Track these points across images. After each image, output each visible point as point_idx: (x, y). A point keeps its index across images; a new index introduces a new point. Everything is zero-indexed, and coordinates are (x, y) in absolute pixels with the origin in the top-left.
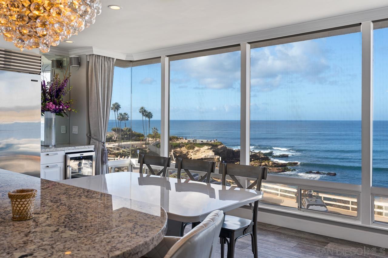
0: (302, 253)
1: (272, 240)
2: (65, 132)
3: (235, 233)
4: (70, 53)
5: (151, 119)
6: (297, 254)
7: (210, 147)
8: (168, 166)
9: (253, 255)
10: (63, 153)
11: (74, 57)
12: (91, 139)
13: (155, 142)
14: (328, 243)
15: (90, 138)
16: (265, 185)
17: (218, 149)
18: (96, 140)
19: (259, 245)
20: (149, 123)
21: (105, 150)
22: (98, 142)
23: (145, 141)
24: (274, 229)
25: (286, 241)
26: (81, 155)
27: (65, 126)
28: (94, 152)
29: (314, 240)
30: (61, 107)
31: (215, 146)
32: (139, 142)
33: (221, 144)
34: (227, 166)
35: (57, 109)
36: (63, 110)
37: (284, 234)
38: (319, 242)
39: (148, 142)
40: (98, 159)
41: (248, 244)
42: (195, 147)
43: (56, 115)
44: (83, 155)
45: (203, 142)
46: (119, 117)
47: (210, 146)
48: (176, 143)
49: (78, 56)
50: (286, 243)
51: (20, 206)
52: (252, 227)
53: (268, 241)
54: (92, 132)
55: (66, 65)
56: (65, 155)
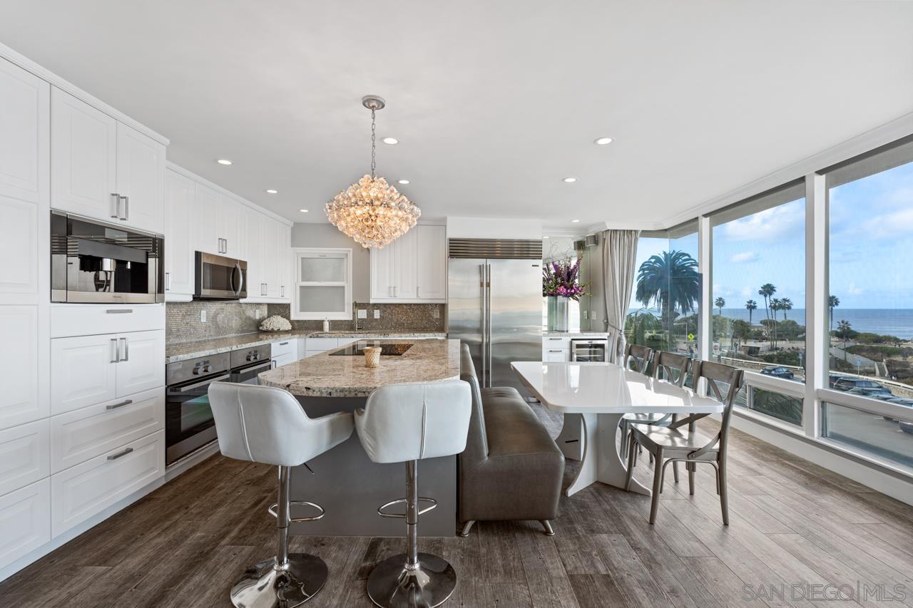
2: (587, 318)
10: (569, 339)
11: (590, 236)
12: (608, 326)
18: (613, 327)
22: (614, 330)
26: (589, 342)
27: (587, 312)
30: (573, 291)
44: (592, 342)
46: (773, 305)
49: (594, 234)
54: (609, 319)
56: (571, 341)
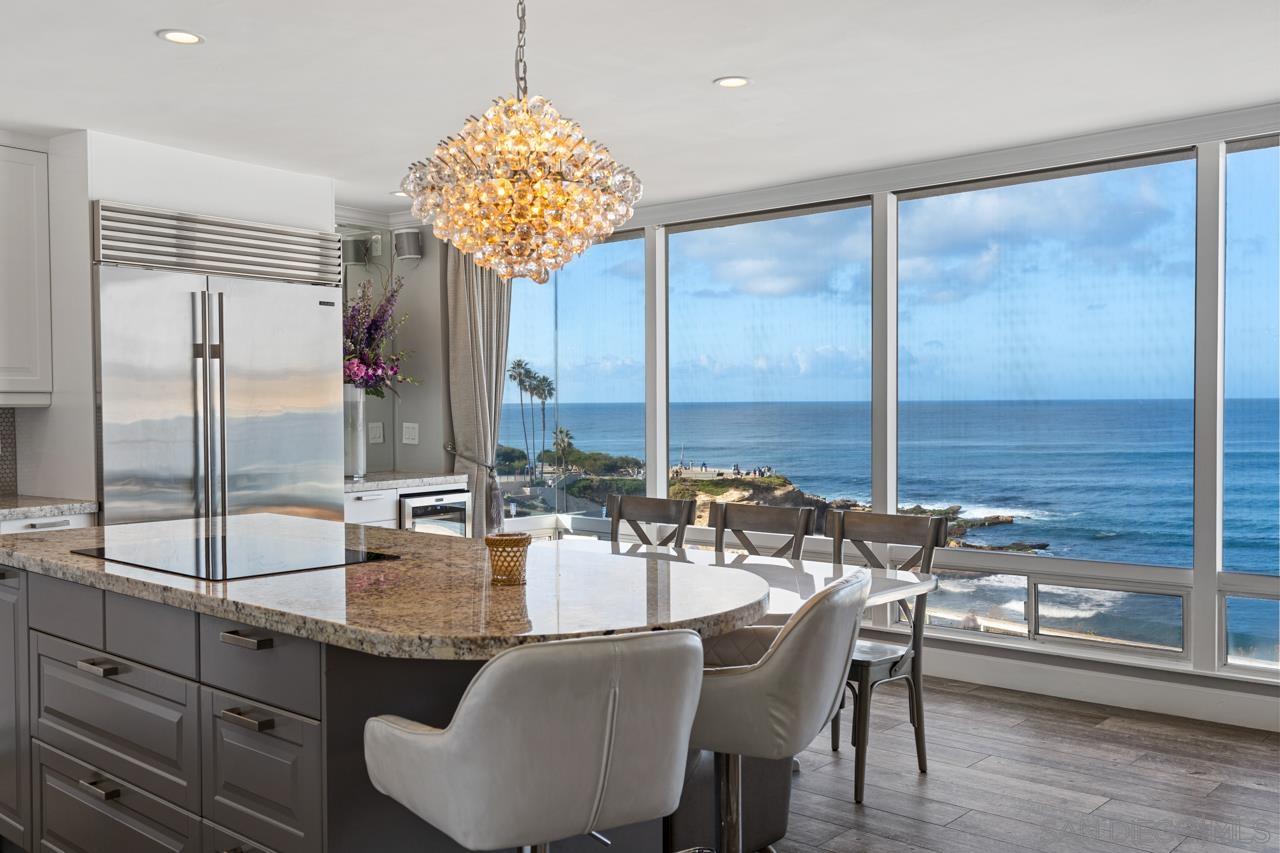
0: (1035, 736)
1: (959, 712)
2: (381, 440)
3: (871, 669)
4: (392, 220)
5: (550, 401)
6: (1022, 739)
7: (746, 494)
8: (689, 523)
9: (912, 729)
10: (394, 496)
11: (407, 233)
12: (457, 458)
13: (563, 477)
14: (1105, 718)
15: (452, 454)
16: (933, 614)
17: (775, 498)
18: (471, 459)
19: (927, 722)
20: (544, 414)
21: (496, 489)
22: (475, 466)
23: (532, 474)
24: (963, 691)
25: (996, 713)
26: (437, 500)
27: (380, 424)
28: (469, 494)
29: (1069, 713)
30: (380, 372)
31: (764, 488)
32: (512, 479)
33: (786, 482)
34: (846, 519)
35: (370, 377)
36: (383, 379)
37: (989, 700)
38: (1081, 716)
39: (539, 476)
40: (477, 512)
41: (896, 720)
42: (698, 493)
43: (367, 393)
44: (442, 500)
45: (725, 476)
47: (748, 490)
48: (635, 480)
49: (416, 231)
50: (995, 718)
51: (509, 559)
52: (910, 660)
53: (948, 714)
54: (459, 439)
55: (379, 253)
56: (400, 501)
